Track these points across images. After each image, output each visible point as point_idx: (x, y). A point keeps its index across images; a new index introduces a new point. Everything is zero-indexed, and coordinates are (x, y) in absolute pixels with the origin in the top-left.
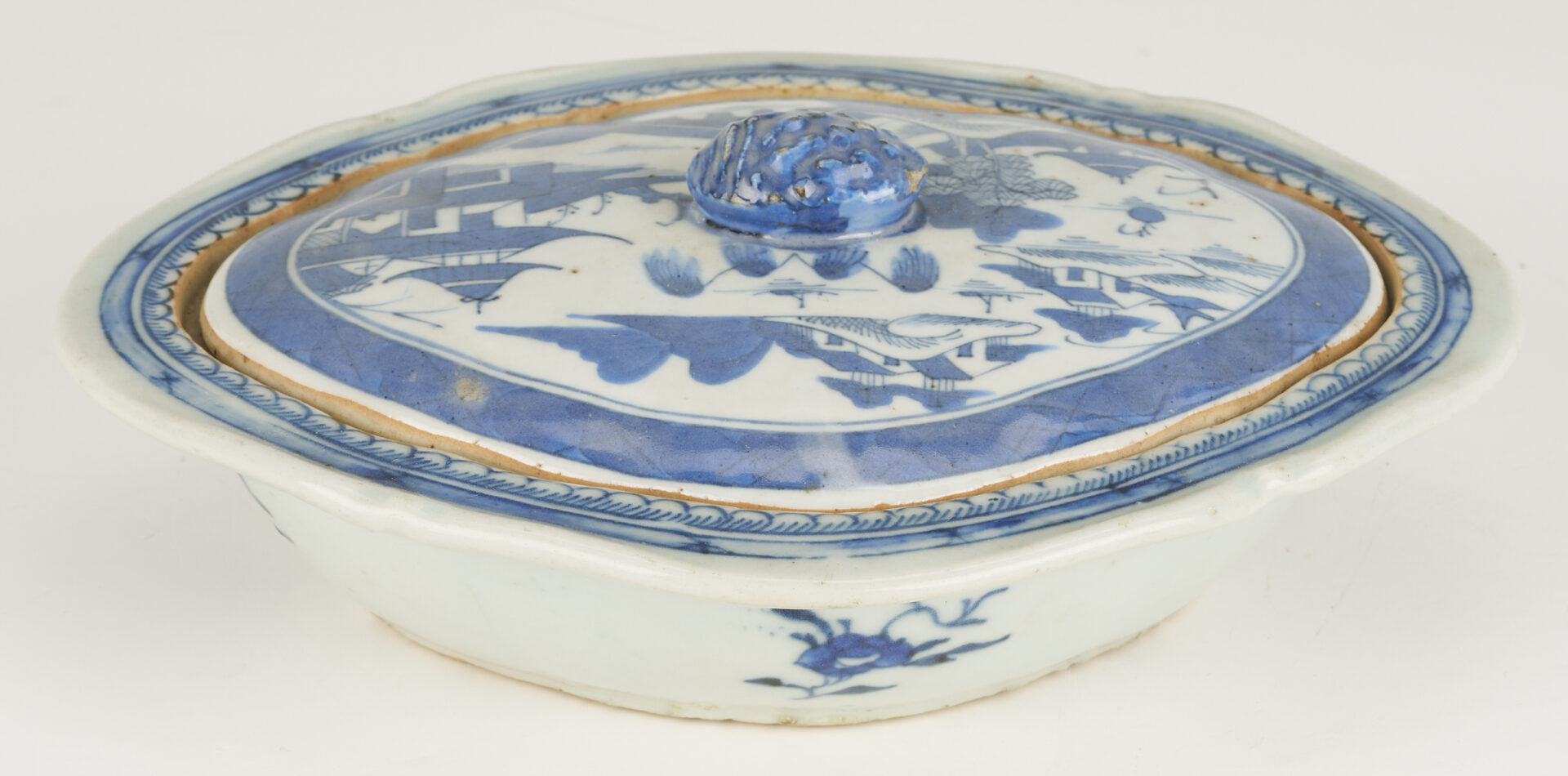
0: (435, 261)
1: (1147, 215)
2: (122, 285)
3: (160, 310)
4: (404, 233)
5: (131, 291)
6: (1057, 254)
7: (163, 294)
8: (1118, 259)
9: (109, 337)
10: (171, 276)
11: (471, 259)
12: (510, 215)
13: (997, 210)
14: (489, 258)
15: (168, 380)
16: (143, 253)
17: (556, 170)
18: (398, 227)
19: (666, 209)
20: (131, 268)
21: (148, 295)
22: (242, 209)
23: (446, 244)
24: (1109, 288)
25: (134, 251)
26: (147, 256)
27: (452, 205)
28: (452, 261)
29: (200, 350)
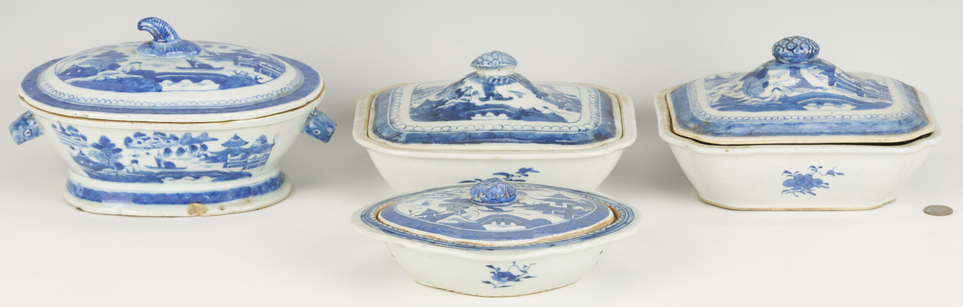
0: (568, 199)
1: (426, 204)
2: (630, 219)
3: (622, 214)
4: (574, 205)
5: (628, 218)
6: (446, 197)
7: (621, 216)
8: (433, 198)
9: (632, 211)
10: (620, 219)
11: (560, 199)
12: (553, 204)
13: (455, 202)
14: (557, 198)
15: (619, 204)
16: (626, 223)
17: (542, 211)
18: (575, 206)
19: (521, 201)
20: (628, 221)
21: (625, 216)
22: (606, 229)
23: (566, 202)
24: (436, 194)
25: (628, 224)
26: (625, 223)
27: (564, 208)
28: (564, 199)
29: (613, 208)
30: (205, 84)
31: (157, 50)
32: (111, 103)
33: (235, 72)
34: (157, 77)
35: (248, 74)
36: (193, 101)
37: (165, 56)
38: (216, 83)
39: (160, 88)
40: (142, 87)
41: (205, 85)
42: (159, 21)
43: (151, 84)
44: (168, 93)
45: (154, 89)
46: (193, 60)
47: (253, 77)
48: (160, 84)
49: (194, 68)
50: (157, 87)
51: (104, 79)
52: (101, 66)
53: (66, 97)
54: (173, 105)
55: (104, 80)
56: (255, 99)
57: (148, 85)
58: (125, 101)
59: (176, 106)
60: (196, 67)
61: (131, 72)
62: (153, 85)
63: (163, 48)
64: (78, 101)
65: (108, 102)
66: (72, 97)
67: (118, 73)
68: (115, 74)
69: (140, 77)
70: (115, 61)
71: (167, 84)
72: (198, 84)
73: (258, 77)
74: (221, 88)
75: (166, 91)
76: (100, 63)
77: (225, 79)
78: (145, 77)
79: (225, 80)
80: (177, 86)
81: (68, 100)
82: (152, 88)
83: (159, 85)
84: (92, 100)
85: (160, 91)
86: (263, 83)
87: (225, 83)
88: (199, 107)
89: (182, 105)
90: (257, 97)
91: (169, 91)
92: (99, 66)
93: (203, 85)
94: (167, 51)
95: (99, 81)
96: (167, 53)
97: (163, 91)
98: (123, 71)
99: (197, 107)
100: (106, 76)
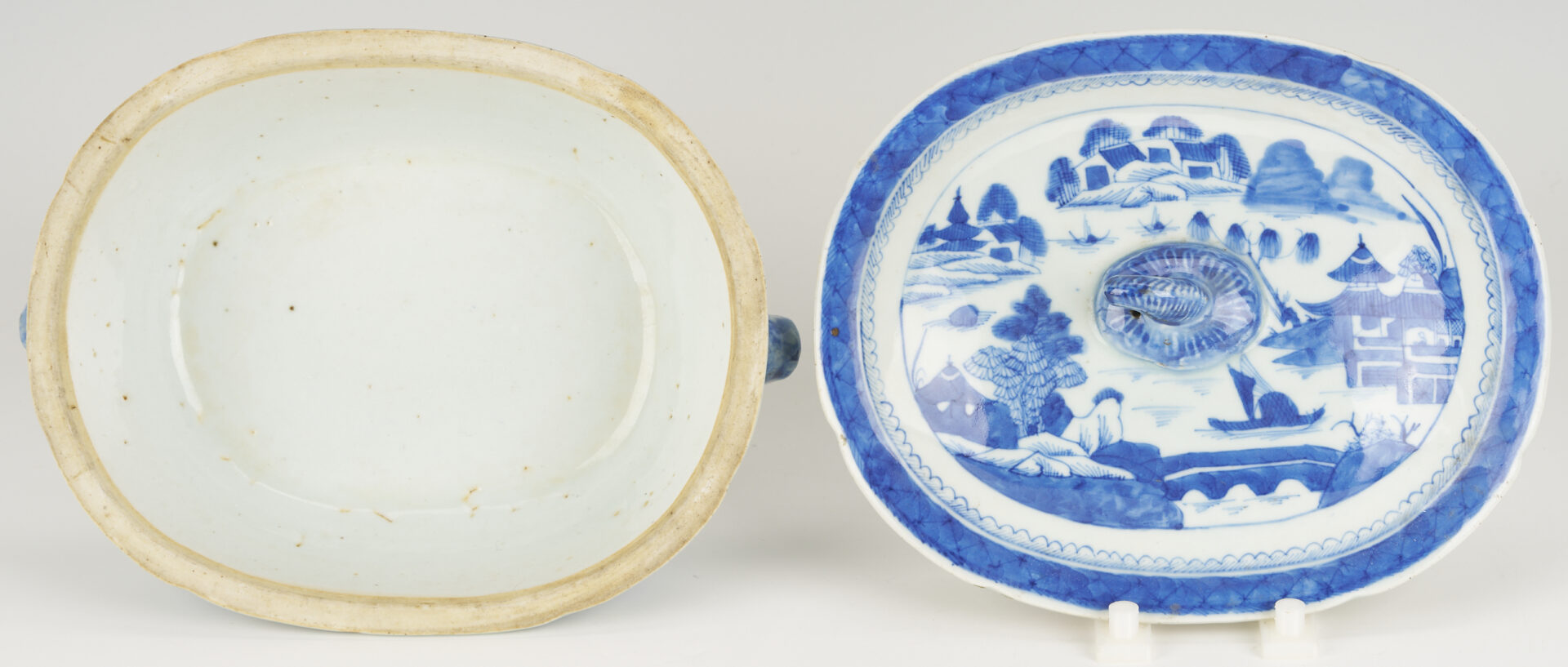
30: (1287, 497)
31: (1157, 346)
32: (1062, 550)
33: (1352, 425)
34: (1168, 478)
35: (1383, 423)
36: (1260, 553)
37: (1178, 364)
38: (1313, 490)
39: (1178, 518)
40: (1135, 513)
41: (1285, 501)
42: (1159, 301)
43: (1154, 506)
44: (1199, 531)
45: (1165, 519)
46: (1248, 373)
47: (1397, 430)
48: (1178, 504)
49: (1252, 424)
50: (1171, 515)
51: (1037, 469)
52: (1023, 404)
53: (948, 495)
54: (1213, 565)
55: (1039, 475)
56: (1405, 507)
57: (1149, 508)
58: (1096, 550)
59: (1218, 567)
60: (1258, 414)
61: (1102, 455)
62: (1160, 509)
63: (1170, 344)
64: (980, 523)
65: (1055, 547)
66: (960, 501)
67: (1069, 453)
68: (1062, 454)
69: (1128, 475)
70: (1055, 381)
71: (1196, 505)
72: (1270, 500)
73: (1408, 427)
74: (1324, 502)
75: (1194, 528)
76: (1017, 380)
77: (1333, 465)
78: (1138, 479)
79: (1334, 470)
80: (1219, 511)
81: (953, 508)
82: (1159, 517)
83: (1175, 510)
84: (1014, 532)
85: (1179, 526)
86: (1421, 444)
87: (1334, 483)
88: (1274, 566)
89: (1236, 565)
90: (1408, 502)
91: (1201, 528)
92: (1017, 404)
93: (1280, 500)
94: (1182, 352)
95: (1025, 475)
96: (1182, 360)
97: (1187, 528)
98: (1081, 444)
99: (1270, 566)
100: (1042, 458)
